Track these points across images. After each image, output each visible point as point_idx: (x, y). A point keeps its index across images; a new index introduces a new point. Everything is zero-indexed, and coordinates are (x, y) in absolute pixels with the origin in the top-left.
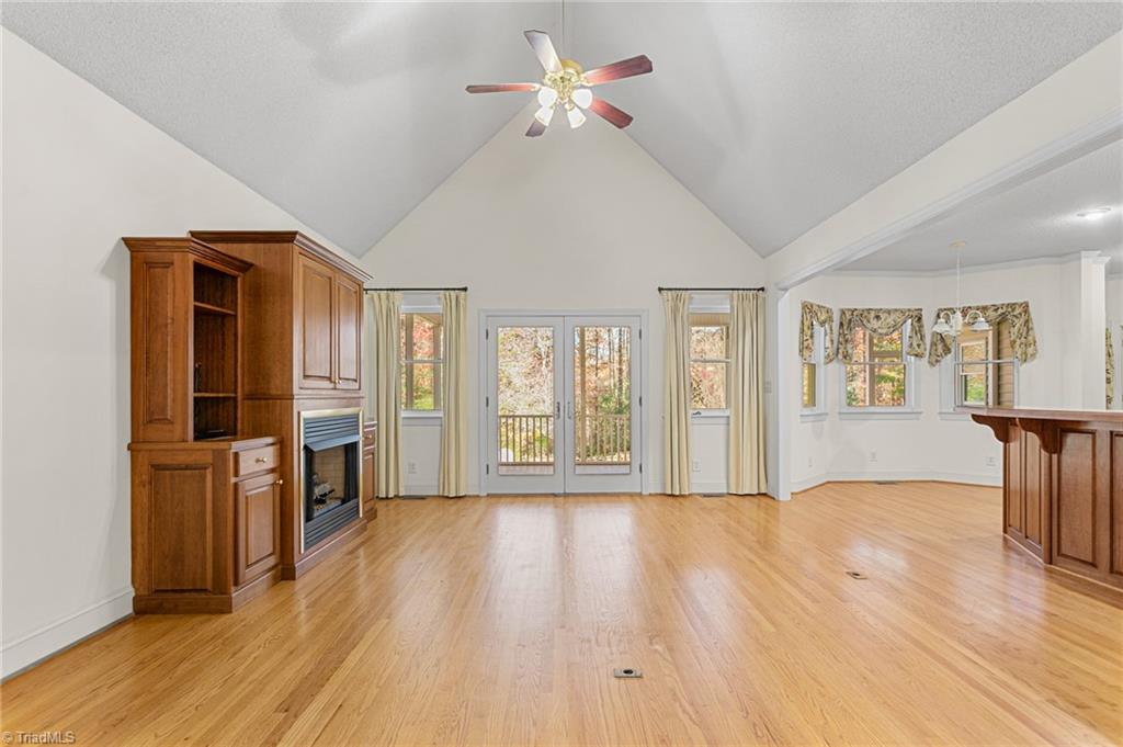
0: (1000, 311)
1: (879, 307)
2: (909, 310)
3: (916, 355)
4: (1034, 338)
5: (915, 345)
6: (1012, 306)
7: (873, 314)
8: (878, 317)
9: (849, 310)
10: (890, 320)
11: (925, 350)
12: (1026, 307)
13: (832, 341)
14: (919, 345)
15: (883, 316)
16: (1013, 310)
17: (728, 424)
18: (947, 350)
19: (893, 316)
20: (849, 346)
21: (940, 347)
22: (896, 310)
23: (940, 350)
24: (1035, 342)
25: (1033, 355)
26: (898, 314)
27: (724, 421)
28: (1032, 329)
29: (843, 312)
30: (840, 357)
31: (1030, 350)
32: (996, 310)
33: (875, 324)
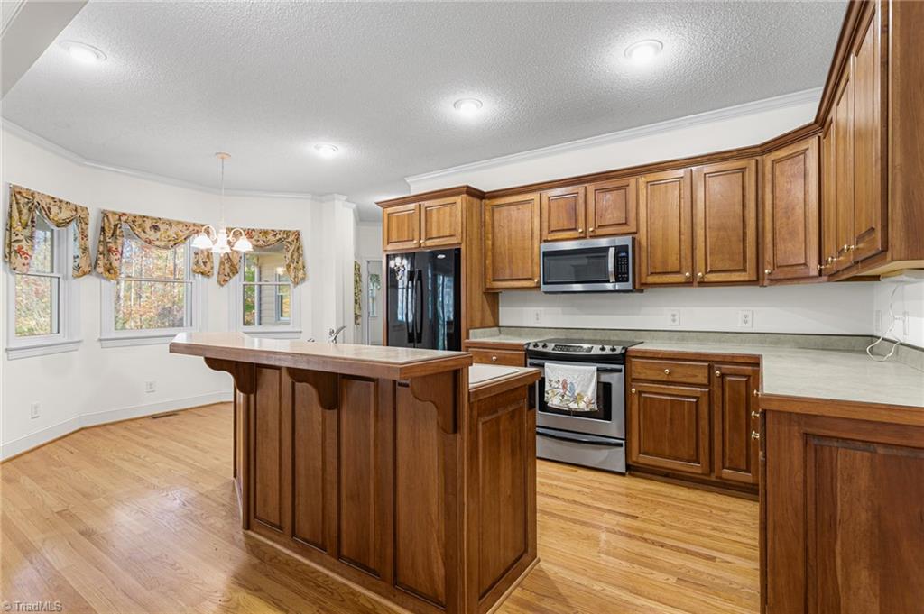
0: (278, 237)
1: (157, 216)
2: (194, 225)
3: (202, 274)
4: (303, 263)
5: (200, 262)
6: (287, 232)
7: (148, 224)
8: (156, 228)
9: (114, 213)
10: (172, 233)
11: (212, 268)
12: (298, 234)
13: (85, 250)
14: (205, 263)
15: (163, 227)
16: (288, 237)
18: (234, 271)
19: (174, 229)
20: (113, 257)
21: (227, 266)
22: (179, 223)
23: (227, 270)
24: (304, 267)
25: (303, 279)
26: (180, 227)
28: (302, 255)
29: (105, 215)
30: (100, 270)
31: (300, 274)
32: (275, 235)
33: (152, 235)
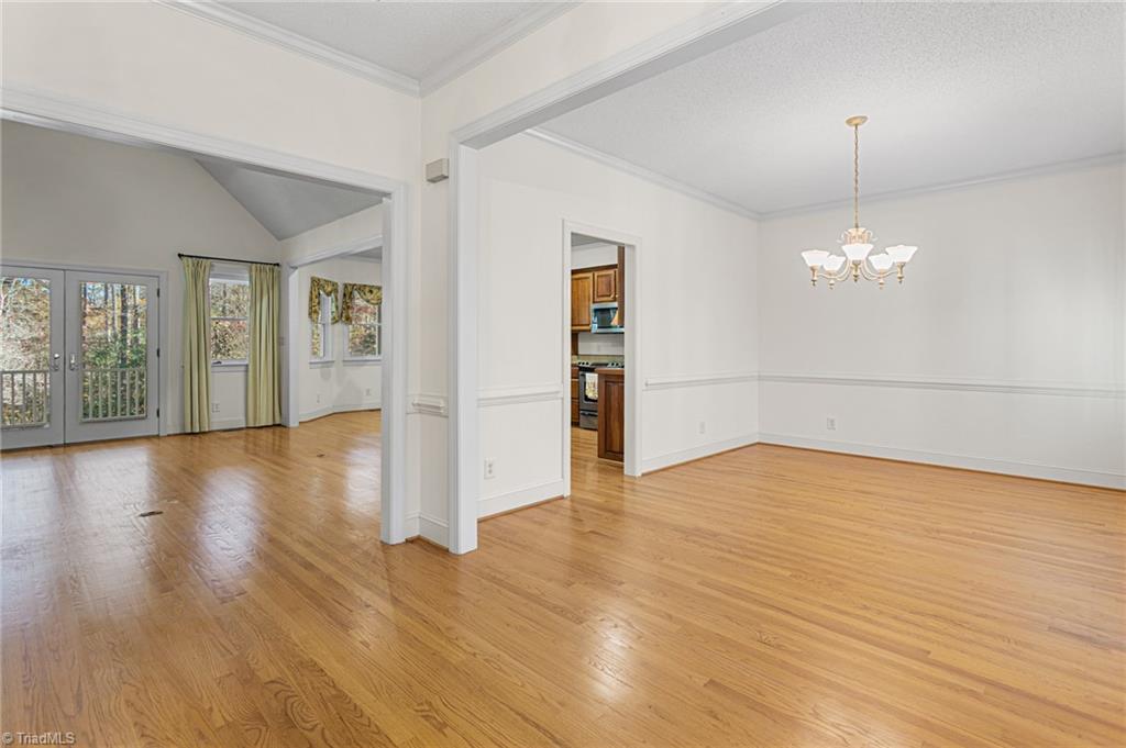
1: (372, 284)
8: (371, 291)
9: (350, 285)
13: (337, 308)
17: (247, 371)
20: (349, 311)
27: (243, 368)
29: (346, 286)
30: (344, 319)
